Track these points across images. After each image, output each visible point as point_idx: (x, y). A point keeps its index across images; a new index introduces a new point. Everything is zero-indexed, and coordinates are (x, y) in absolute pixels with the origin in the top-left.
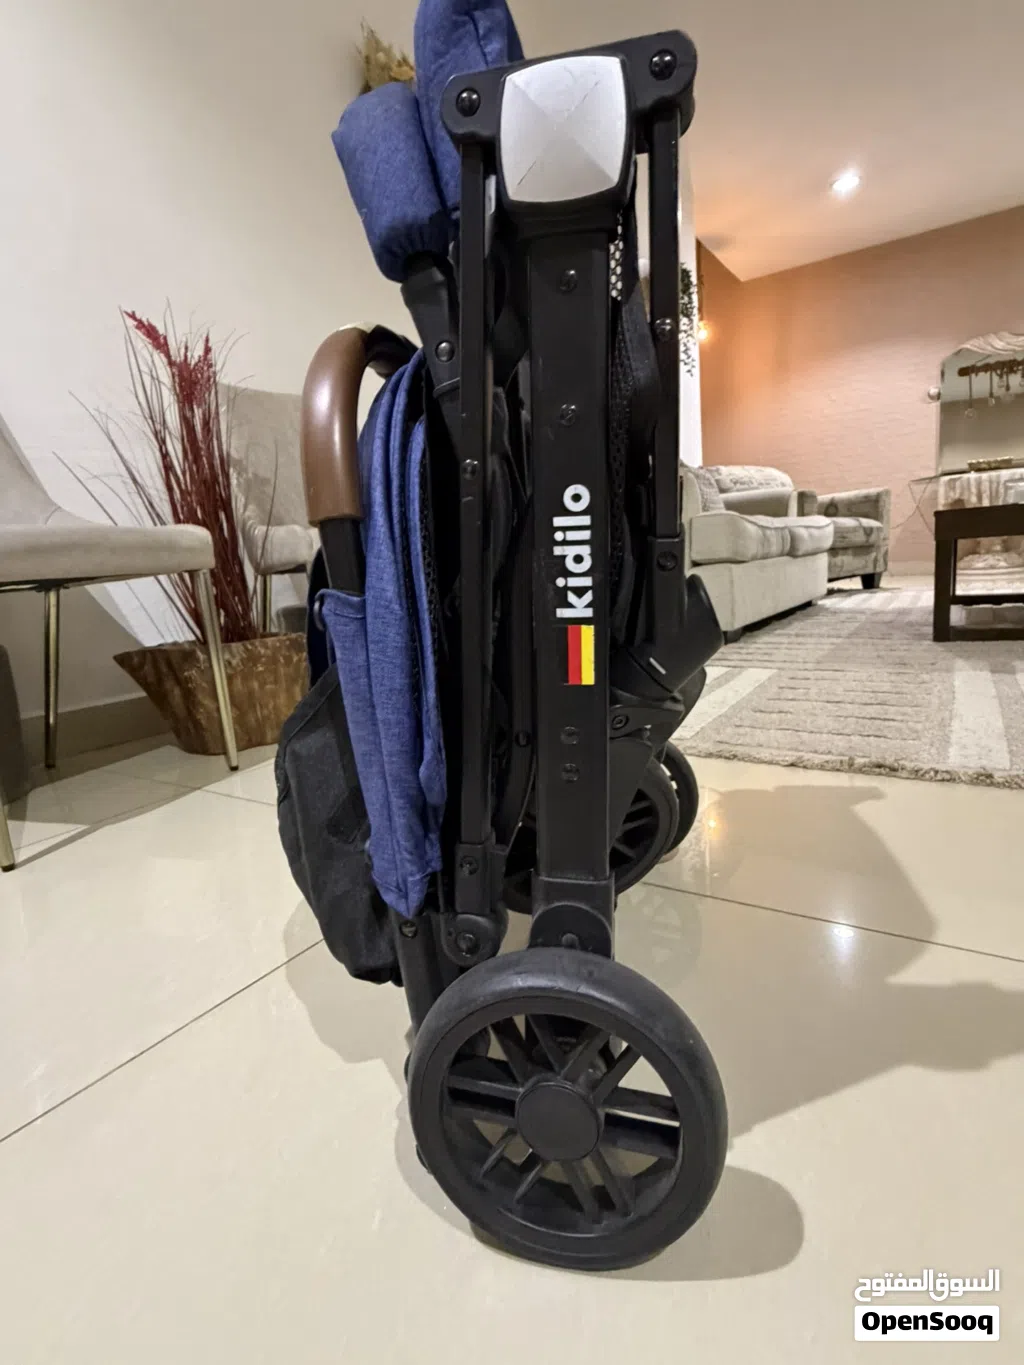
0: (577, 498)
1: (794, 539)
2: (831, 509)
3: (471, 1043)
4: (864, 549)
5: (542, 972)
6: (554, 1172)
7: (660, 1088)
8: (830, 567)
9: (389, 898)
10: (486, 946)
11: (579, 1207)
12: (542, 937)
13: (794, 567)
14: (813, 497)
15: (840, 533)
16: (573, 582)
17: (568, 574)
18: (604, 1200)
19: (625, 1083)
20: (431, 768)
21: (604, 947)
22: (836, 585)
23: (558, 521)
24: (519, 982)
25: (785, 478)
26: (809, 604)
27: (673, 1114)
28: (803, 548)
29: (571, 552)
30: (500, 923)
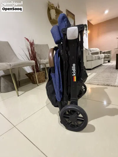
0: (74, 65)
1: (99, 57)
2: (104, 53)
3: (65, 112)
4: (108, 58)
5: (72, 106)
6: (73, 123)
7: (82, 116)
8: (104, 60)
9: (58, 100)
10: (66, 104)
11: (75, 126)
12: (71, 103)
13: (99, 61)
14: (102, 52)
15: (105, 56)
16: (74, 72)
17: (73, 72)
18: (77, 126)
19: (79, 116)
20: (61, 89)
21: (77, 104)
22: (105, 62)
23: (72, 67)
24: (70, 107)
25: (99, 49)
26: (101, 65)
27: (83, 119)
28: (100, 58)
29: (73, 70)
30: (68, 102)
